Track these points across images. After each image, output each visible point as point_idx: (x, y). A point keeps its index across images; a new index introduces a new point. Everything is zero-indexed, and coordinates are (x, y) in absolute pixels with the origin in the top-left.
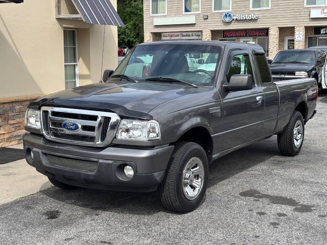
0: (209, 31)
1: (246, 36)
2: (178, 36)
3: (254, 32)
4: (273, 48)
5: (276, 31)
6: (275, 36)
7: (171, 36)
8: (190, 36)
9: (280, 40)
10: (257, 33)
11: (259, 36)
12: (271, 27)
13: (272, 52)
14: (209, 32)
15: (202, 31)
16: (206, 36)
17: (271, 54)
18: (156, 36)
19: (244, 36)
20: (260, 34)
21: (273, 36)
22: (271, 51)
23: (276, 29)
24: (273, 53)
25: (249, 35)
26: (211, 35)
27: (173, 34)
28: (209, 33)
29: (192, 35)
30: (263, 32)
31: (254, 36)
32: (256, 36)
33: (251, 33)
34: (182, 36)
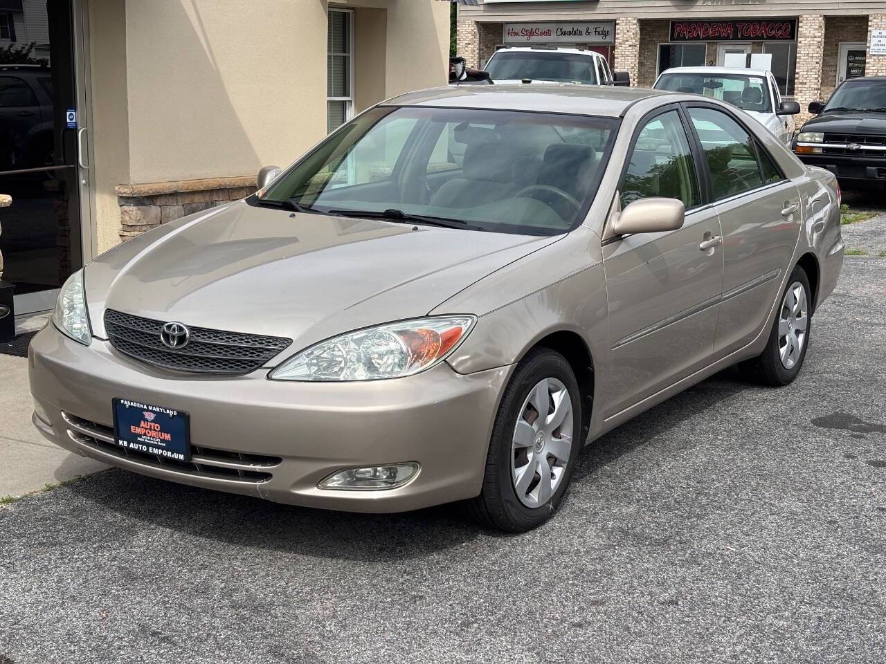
0: (635, 21)
1: (735, 38)
2: (548, 33)
3: (756, 29)
4: (807, 71)
5: (817, 27)
6: (815, 39)
7: (531, 33)
8: (580, 33)
9: (827, 52)
10: (765, 30)
11: (769, 38)
12: (804, 16)
13: (805, 84)
14: (634, 24)
15: (615, 20)
16: (625, 34)
17: (800, 89)
18: (489, 33)
19: (728, 38)
20: (773, 32)
21: (808, 39)
22: (801, 81)
23: (817, 21)
24: (806, 86)
25: (742, 34)
26: (639, 32)
27: (534, 27)
28: (635, 26)
29: (588, 33)
30: (780, 29)
31: (757, 38)
32: (762, 38)
33: (747, 29)
34: (559, 33)
